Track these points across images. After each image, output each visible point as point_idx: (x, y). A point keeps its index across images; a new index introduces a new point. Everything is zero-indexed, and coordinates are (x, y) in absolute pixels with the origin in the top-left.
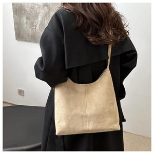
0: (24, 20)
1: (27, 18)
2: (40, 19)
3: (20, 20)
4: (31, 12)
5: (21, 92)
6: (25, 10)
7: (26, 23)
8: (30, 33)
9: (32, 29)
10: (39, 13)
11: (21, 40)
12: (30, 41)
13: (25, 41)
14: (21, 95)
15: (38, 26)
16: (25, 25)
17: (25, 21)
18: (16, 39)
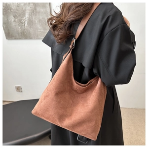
0: (12, 18)
1: (14, 17)
2: (27, 16)
3: (8, 20)
4: (17, 10)
5: (19, 89)
6: (11, 9)
7: (14, 21)
8: (20, 30)
9: (21, 27)
10: (25, 10)
11: (12, 39)
12: (20, 39)
13: (16, 39)
14: (19, 91)
15: (26, 23)
16: (14, 24)
17: (13, 20)
18: (7, 39)
